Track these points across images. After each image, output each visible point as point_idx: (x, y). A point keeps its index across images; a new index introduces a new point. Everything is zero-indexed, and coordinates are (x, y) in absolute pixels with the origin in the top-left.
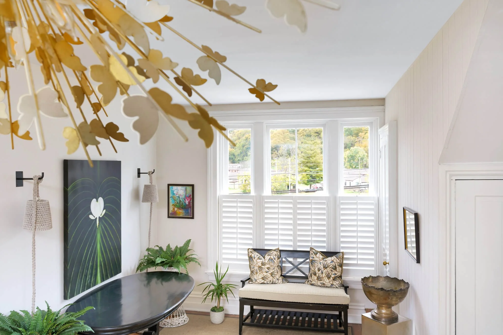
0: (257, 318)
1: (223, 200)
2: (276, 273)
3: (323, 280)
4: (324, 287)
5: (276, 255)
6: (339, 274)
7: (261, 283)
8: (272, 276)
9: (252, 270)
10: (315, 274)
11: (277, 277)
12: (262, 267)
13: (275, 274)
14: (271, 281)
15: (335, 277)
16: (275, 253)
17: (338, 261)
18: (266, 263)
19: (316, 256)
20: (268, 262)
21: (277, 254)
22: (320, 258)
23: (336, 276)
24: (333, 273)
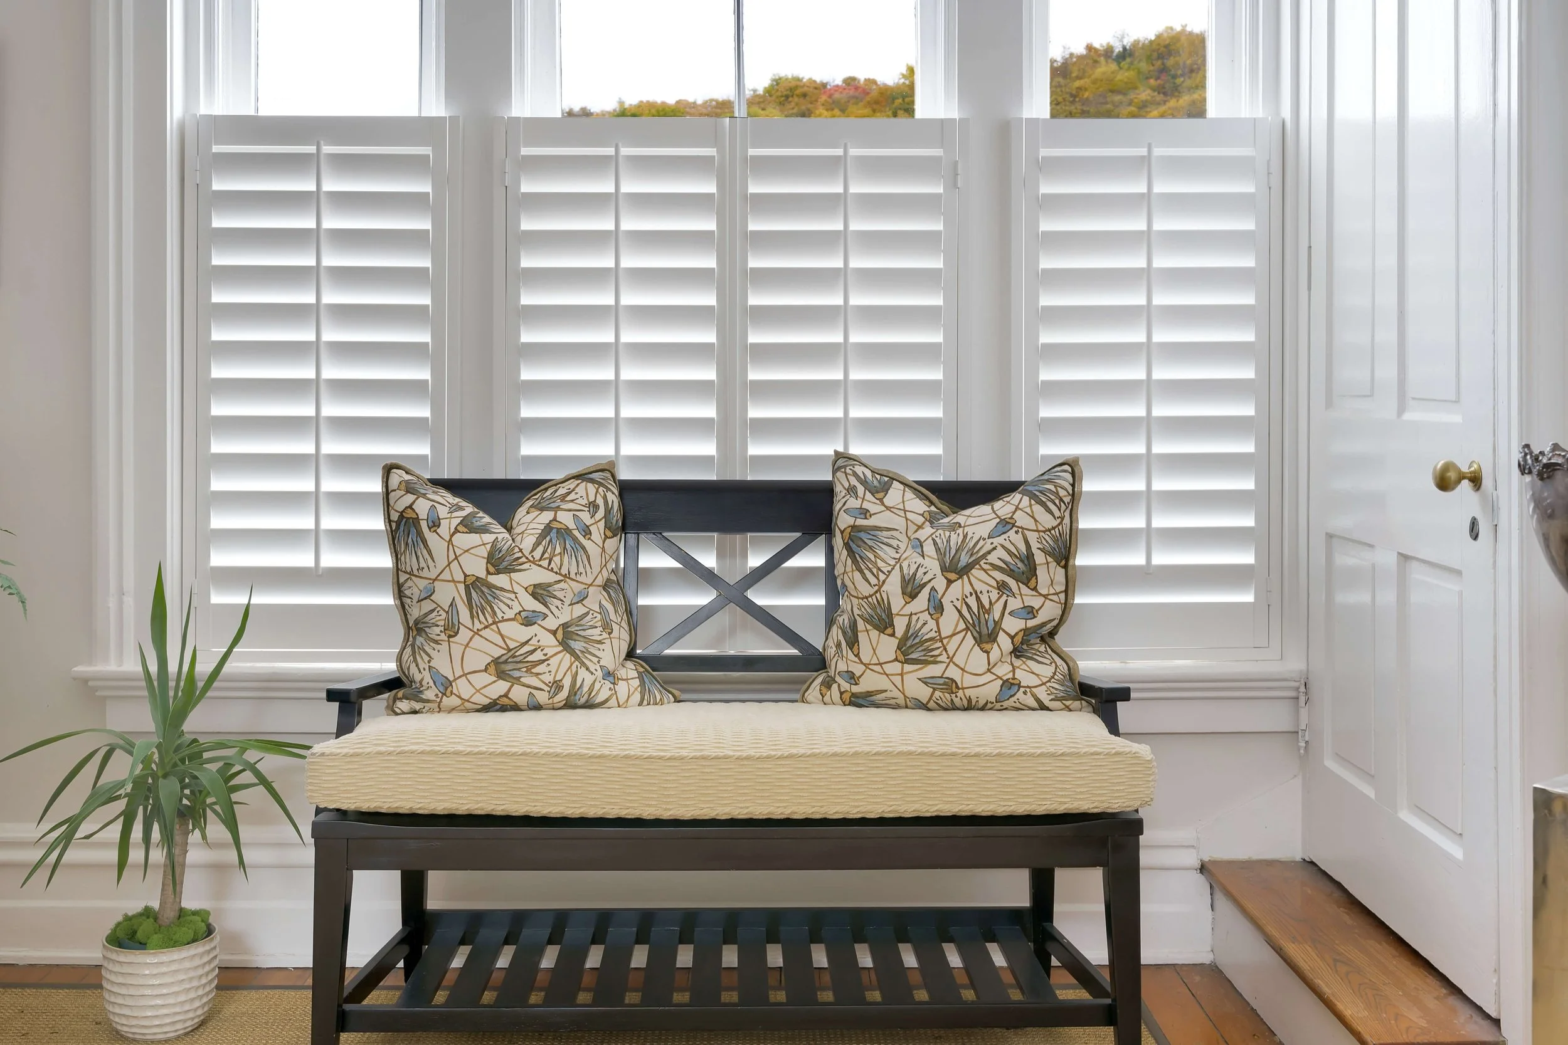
0: (450, 979)
1: (216, 149)
2: (597, 631)
3: (943, 658)
4: (954, 708)
5: (596, 507)
6: (1049, 612)
7: (486, 701)
8: (567, 648)
9: (415, 613)
10: (883, 622)
11: (608, 660)
12: (490, 586)
13: (587, 639)
14: (557, 686)
15: (1027, 631)
16: (585, 492)
17: (1047, 521)
18: (526, 553)
19: (881, 500)
20: (540, 549)
21: (600, 501)
22: (909, 515)
23: (1031, 623)
24: (1014, 604)
